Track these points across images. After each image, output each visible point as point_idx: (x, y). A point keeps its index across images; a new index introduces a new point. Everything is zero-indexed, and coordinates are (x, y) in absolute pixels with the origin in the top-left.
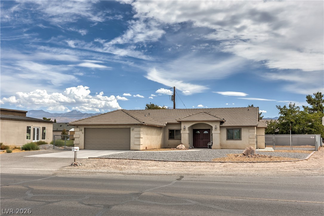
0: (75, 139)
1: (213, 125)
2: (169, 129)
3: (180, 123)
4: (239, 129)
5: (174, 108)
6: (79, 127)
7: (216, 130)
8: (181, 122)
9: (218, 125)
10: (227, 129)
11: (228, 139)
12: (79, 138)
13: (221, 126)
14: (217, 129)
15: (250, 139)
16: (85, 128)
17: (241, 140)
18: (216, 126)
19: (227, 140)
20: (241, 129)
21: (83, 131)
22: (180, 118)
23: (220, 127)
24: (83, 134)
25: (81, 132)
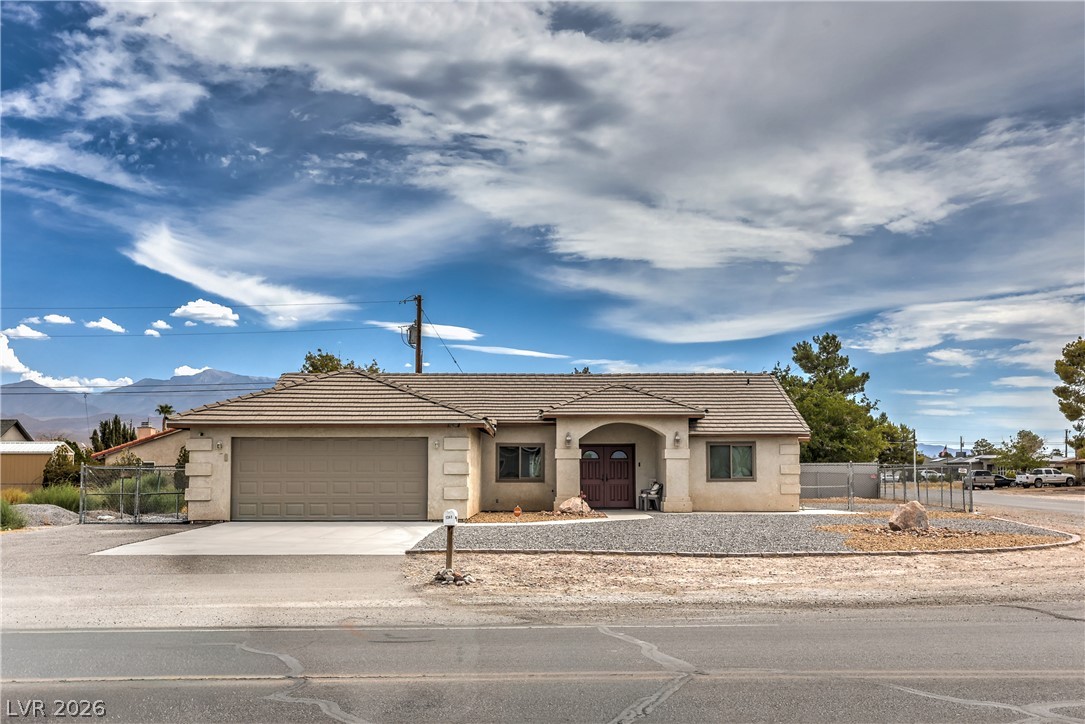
0: (191, 482)
1: (668, 432)
2: (497, 444)
3: (549, 423)
4: (748, 444)
5: (419, 369)
6: (211, 433)
7: (677, 447)
8: (555, 419)
9: (684, 432)
10: (707, 443)
11: (711, 477)
12: (208, 480)
13: (693, 433)
14: (681, 445)
15: (783, 477)
16: (233, 438)
17: (754, 480)
18: (677, 434)
19: (708, 481)
20: (754, 442)
21: (227, 450)
22: (555, 406)
23: (691, 436)
24: (226, 461)
25: (216, 453)
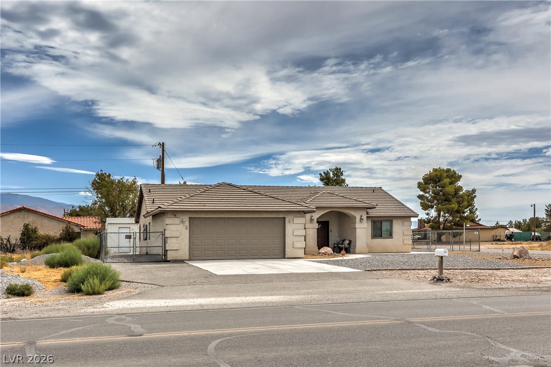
0: (169, 241)
1: (357, 215)
4: (390, 221)
6: (179, 215)
7: (361, 223)
9: (364, 215)
10: (372, 221)
11: (374, 237)
12: (178, 239)
14: (363, 222)
15: (404, 236)
16: (190, 218)
17: (392, 238)
18: (361, 216)
19: (372, 238)
20: (392, 220)
21: (187, 224)
23: (367, 217)
24: (186, 229)
25: (182, 225)
